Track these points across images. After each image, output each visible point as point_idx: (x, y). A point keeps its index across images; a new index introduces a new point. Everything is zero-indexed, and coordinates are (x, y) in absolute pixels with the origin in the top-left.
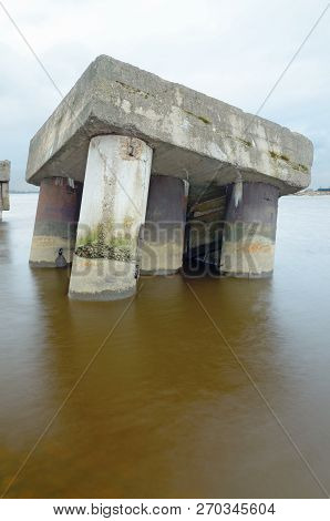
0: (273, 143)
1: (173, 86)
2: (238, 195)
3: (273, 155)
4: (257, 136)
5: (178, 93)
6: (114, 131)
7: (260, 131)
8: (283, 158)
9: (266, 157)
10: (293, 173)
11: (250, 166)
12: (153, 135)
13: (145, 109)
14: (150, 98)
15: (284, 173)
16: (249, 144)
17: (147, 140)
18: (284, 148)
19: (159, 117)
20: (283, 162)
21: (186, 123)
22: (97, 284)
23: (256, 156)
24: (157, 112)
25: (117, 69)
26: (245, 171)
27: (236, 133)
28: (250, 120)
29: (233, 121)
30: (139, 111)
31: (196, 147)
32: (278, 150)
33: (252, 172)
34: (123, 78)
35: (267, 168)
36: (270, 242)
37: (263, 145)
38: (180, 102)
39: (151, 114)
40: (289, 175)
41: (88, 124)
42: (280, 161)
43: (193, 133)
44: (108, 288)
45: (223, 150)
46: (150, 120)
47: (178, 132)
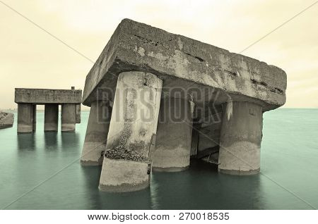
0: (253, 73)
1: (176, 36)
2: (230, 112)
3: (254, 81)
4: (241, 68)
5: (179, 41)
6: (134, 68)
7: (243, 65)
8: (262, 84)
9: (248, 84)
10: (271, 94)
11: (236, 90)
12: (161, 70)
13: (155, 52)
14: (159, 45)
15: (263, 95)
16: (235, 74)
17: (157, 74)
18: (263, 77)
19: (165, 58)
20: (263, 87)
21: (186, 61)
22: (118, 179)
23: (240, 83)
24: (164, 55)
25: (135, 27)
26: (232, 94)
27: (224, 67)
28: (235, 58)
29: (222, 59)
30: (151, 54)
31: (194, 78)
32: (258, 78)
33: (238, 94)
34: (140, 33)
35: (249, 91)
36: (256, 146)
37: (246, 75)
38: (181, 47)
39: (160, 56)
40: (268, 96)
41: (115, 64)
42: (259, 86)
43: (191, 68)
44: (126, 182)
45: (214, 79)
46: (159, 60)
47: (180, 67)
